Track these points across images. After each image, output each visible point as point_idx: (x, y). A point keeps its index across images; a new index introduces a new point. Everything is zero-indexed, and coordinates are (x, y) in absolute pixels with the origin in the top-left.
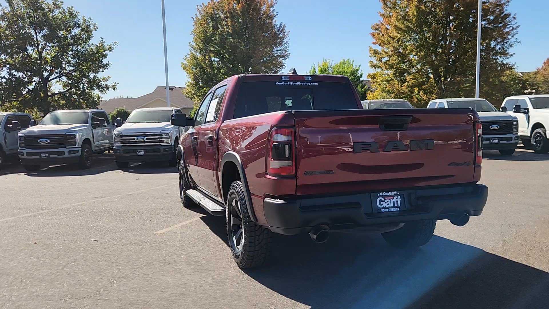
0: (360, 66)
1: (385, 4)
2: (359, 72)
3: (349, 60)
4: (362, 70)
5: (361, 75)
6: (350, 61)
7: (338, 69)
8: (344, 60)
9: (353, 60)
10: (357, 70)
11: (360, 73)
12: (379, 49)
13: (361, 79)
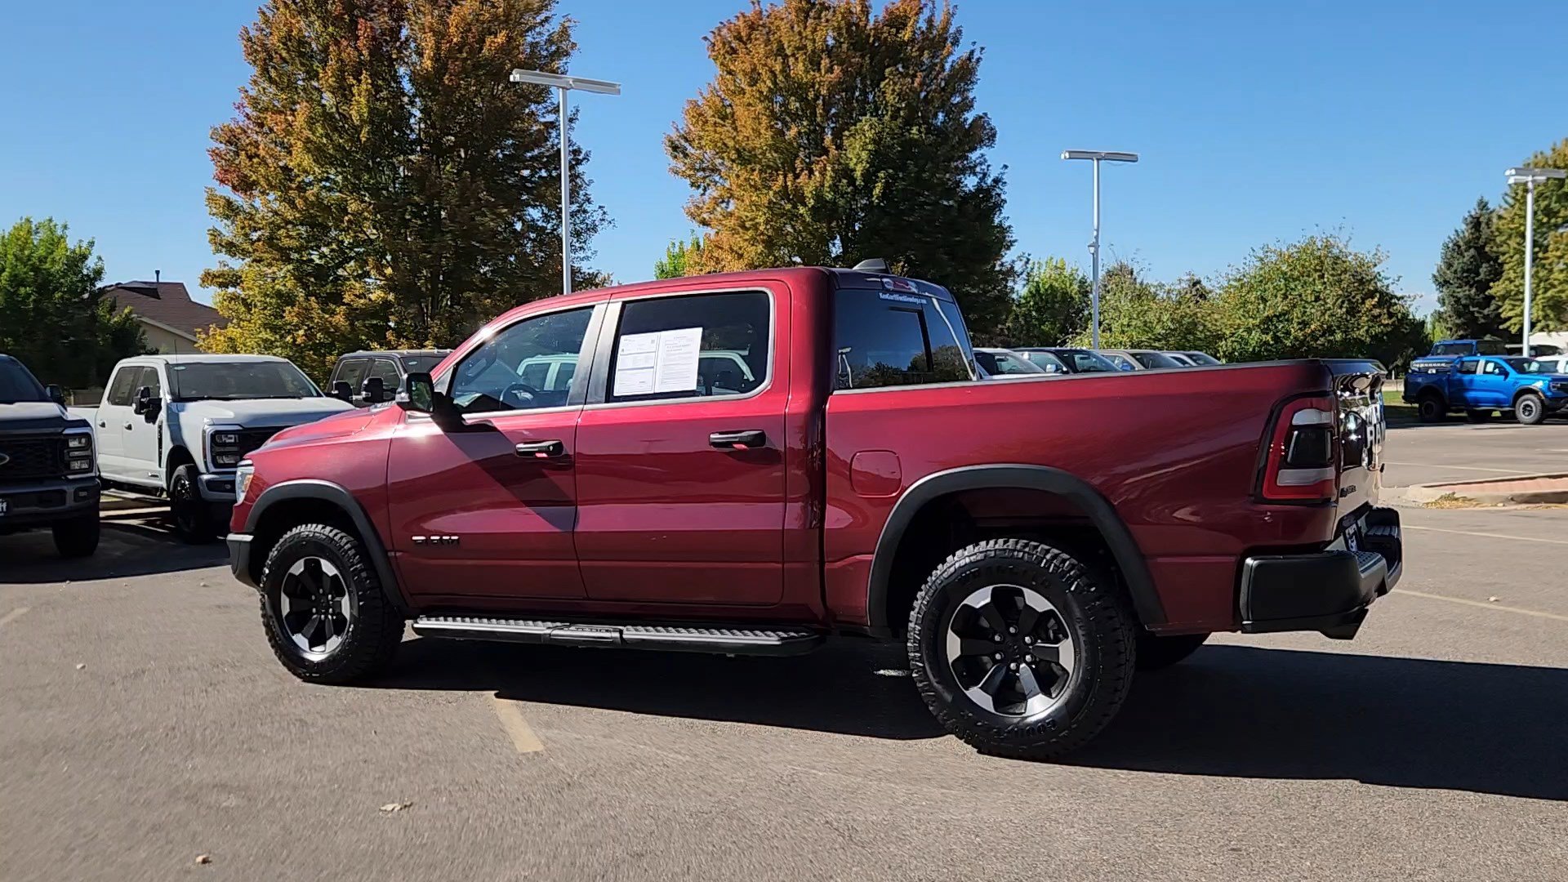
0: (92, 244)
1: (265, 71)
2: (91, 263)
3: (50, 220)
4: (100, 258)
5: (98, 273)
6: (55, 225)
7: (22, 250)
8: (28, 221)
9: (63, 223)
10: (84, 257)
11: (92, 266)
12: (238, 199)
13: (99, 285)
